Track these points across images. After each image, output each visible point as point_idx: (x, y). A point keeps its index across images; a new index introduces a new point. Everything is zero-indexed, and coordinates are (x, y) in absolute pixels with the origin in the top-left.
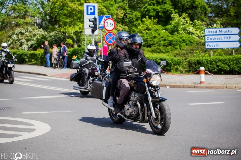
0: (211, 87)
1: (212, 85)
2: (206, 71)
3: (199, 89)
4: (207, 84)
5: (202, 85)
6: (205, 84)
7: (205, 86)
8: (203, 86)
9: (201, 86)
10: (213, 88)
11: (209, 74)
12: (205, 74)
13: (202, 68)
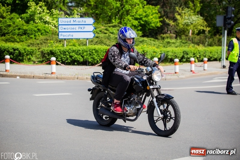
0: (62, 78)
1: (63, 76)
2: (57, 62)
3: (50, 80)
4: (58, 75)
5: (53, 75)
6: (56, 74)
7: (56, 76)
8: (54, 77)
9: (52, 77)
10: (64, 79)
11: (60, 65)
12: (56, 65)
13: (53, 59)
